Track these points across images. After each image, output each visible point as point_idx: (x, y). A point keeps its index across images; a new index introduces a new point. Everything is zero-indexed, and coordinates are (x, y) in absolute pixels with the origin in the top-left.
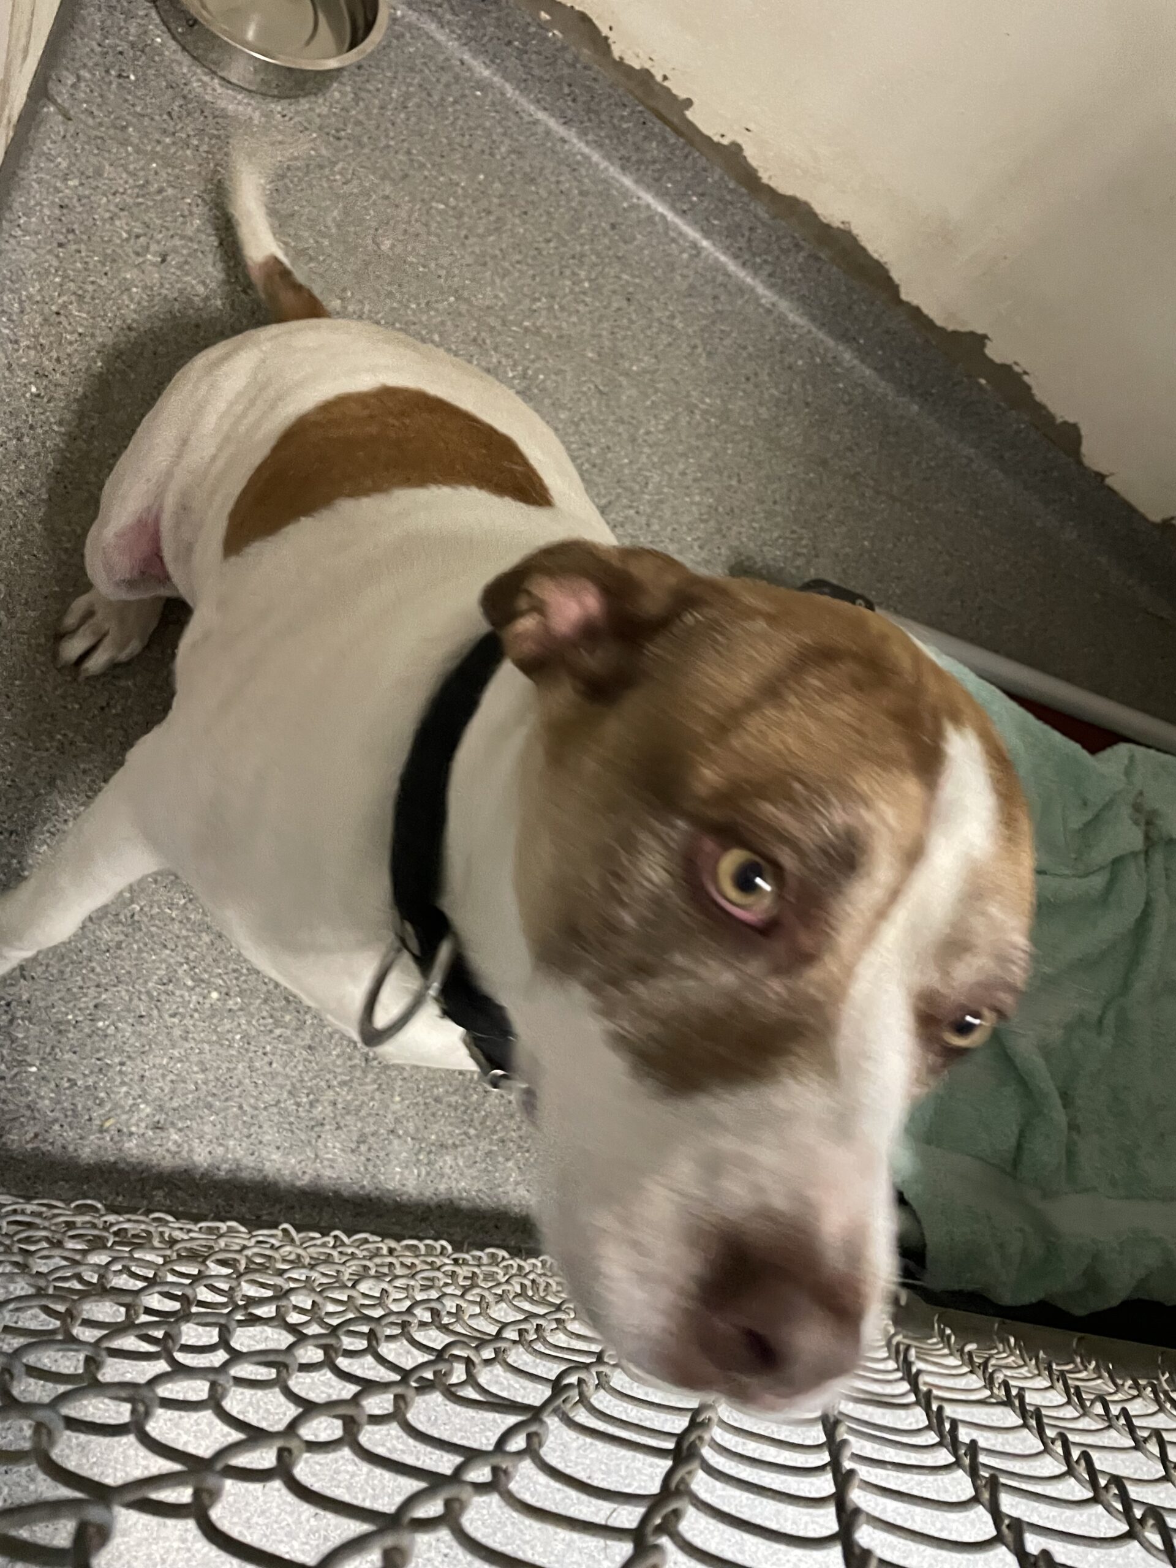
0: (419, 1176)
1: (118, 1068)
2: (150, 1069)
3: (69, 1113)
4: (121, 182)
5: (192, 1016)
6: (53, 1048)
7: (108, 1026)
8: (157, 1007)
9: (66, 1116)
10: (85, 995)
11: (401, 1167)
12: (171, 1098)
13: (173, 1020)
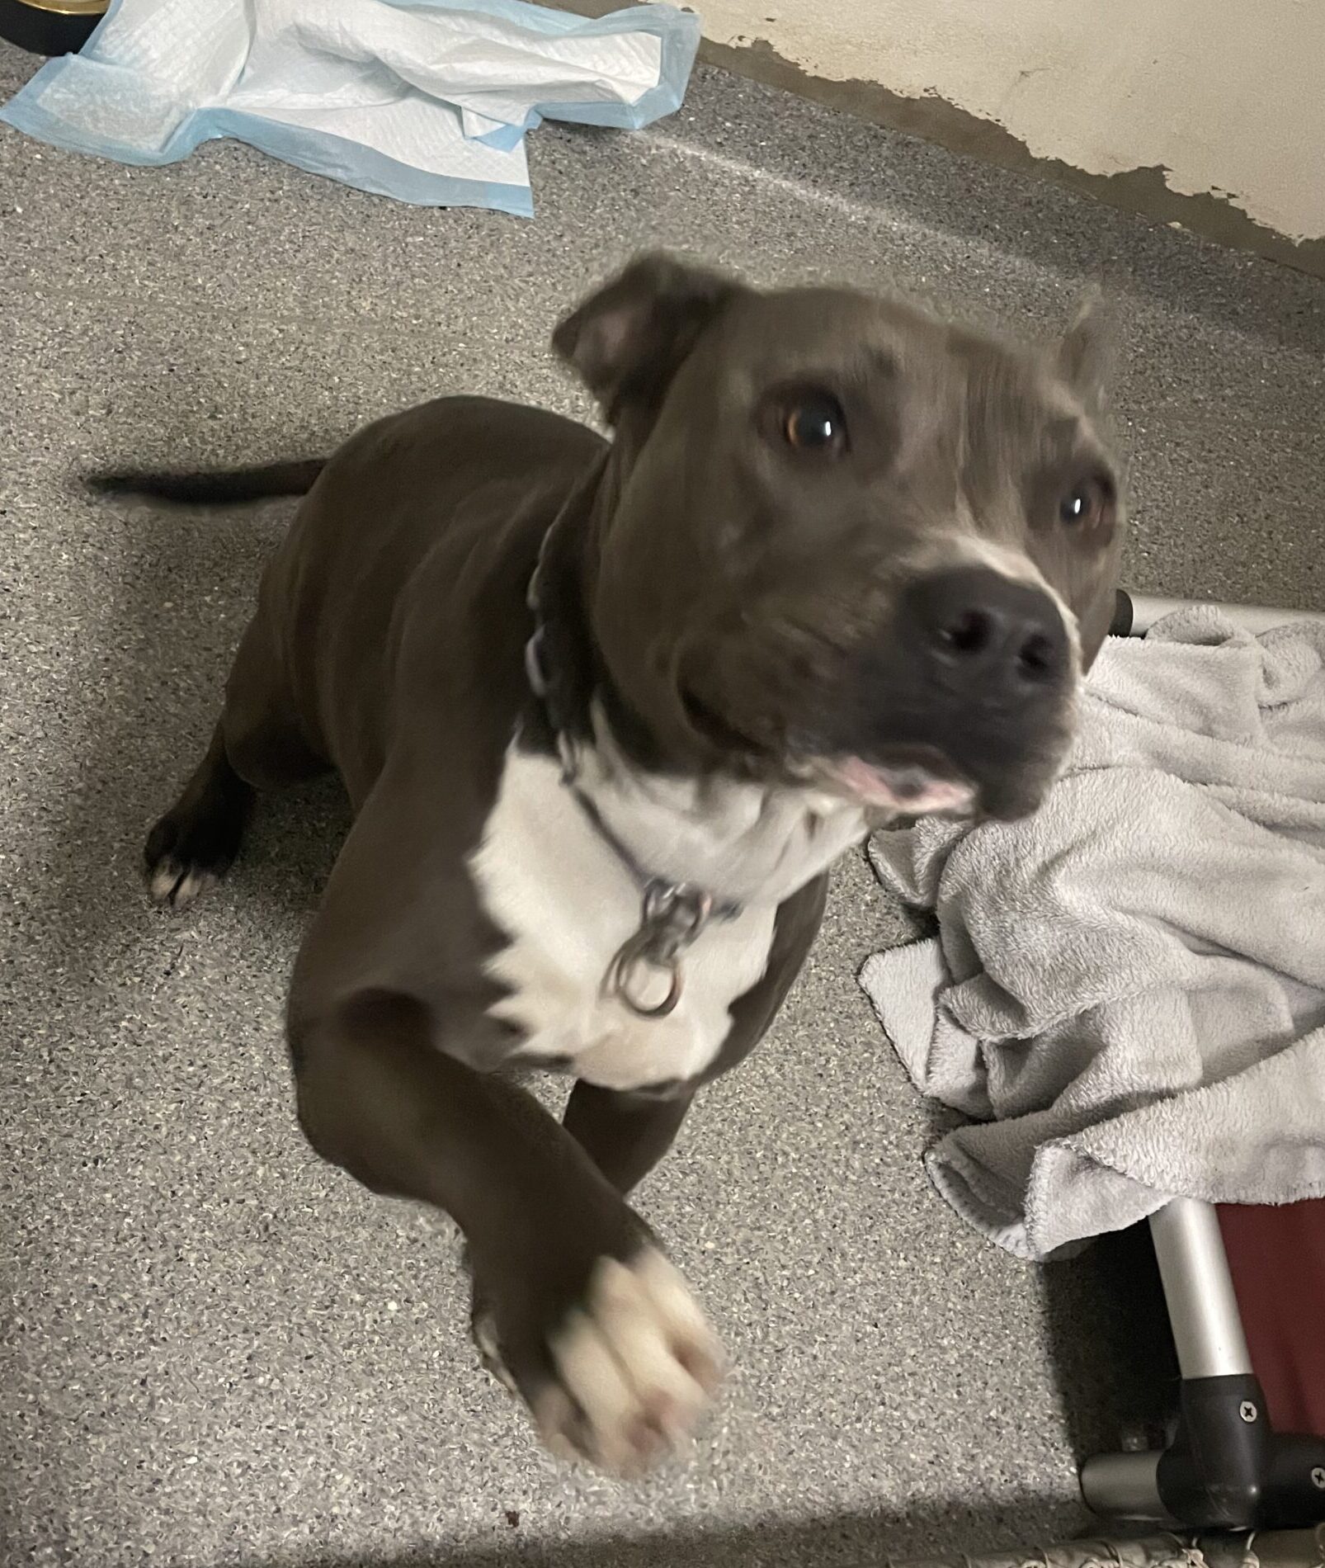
0: (720, 1489)
1: (297, 1433)
2: (336, 1425)
3: (251, 1508)
4: (37, 335)
5: (371, 1341)
6: (210, 1427)
7: (272, 1380)
8: (325, 1341)
9: (248, 1513)
10: (233, 1347)
11: (695, 1483)
12: (372, 1459)
13: (349, 1352)
